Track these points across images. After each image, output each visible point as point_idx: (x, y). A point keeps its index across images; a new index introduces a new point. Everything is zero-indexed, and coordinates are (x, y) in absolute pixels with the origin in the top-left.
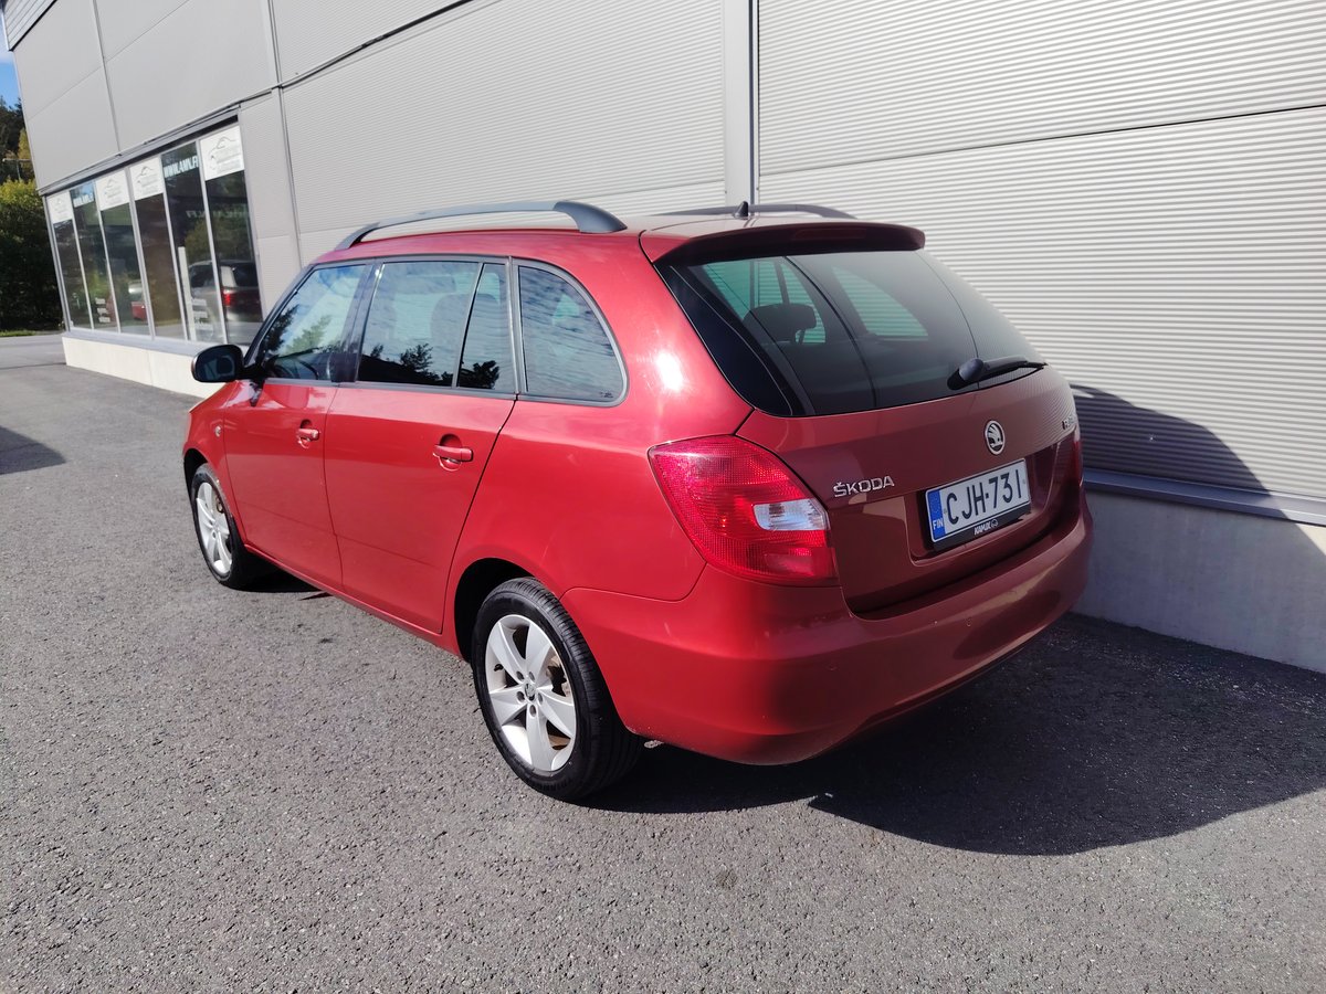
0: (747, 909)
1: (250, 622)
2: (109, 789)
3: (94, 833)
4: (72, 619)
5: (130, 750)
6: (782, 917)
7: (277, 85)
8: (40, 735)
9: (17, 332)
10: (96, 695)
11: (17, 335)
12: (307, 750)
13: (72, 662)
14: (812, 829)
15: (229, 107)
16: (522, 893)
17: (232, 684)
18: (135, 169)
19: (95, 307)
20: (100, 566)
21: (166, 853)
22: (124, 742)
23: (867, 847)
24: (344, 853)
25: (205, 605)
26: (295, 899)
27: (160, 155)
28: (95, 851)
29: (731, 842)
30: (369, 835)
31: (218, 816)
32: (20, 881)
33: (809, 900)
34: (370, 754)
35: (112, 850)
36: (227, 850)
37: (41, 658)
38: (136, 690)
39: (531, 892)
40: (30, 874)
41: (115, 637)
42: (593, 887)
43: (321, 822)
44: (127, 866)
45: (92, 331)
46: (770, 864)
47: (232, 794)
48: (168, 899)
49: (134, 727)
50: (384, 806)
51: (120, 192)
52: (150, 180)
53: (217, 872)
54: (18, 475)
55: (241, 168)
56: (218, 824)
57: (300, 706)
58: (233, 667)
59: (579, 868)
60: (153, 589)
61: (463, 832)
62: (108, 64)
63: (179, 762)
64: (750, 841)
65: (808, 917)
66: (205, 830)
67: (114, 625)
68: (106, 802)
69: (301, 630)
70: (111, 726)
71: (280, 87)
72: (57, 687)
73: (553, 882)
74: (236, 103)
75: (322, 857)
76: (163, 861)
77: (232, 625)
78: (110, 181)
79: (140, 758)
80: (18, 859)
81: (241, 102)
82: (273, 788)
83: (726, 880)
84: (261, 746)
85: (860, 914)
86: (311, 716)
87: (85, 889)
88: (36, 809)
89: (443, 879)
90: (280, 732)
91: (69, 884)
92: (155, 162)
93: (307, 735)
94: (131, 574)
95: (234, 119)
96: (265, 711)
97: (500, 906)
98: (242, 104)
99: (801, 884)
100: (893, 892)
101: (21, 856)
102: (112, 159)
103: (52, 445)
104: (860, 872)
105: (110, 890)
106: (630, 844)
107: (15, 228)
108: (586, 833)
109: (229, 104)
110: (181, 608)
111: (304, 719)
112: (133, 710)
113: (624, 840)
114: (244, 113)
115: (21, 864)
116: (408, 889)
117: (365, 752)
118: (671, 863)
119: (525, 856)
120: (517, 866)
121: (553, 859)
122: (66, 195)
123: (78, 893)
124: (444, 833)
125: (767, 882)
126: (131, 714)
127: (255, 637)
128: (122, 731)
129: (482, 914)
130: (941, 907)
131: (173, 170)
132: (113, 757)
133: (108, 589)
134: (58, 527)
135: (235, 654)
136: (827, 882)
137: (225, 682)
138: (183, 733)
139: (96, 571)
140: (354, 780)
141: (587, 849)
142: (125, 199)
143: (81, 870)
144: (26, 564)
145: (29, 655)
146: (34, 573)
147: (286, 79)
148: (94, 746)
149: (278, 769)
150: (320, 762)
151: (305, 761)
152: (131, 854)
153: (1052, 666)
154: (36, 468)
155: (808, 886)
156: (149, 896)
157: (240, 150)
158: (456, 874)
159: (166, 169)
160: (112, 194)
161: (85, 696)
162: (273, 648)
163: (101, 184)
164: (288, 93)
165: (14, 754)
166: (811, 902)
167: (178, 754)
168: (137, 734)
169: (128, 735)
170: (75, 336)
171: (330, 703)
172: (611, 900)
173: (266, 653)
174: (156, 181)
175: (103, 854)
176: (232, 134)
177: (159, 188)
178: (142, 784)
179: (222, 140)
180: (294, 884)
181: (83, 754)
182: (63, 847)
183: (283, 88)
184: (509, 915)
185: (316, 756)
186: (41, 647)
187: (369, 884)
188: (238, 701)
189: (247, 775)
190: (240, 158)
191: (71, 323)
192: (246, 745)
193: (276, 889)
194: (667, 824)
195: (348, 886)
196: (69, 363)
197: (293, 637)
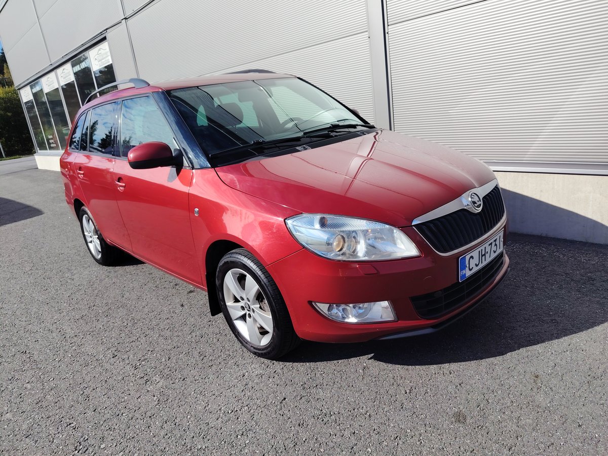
0: (480, 436)
1: (150, 285)
2: (93, 386)
3: (90, 413)
4: (59, 292)
5: (101, 361)
6: (503, 440)
7: (124, 17)
8: (52, 357)
9: (14, 157)
10: (78, 331)
11: (14, 158)
12: (196, 354)
13: (62, 315)
14: (498, 381)
15: (101, 33)
16: (341, 434)
17: (148, 320)
18: (59, 70)
19: (48, 140)
20: (69, 263)
21: (131, 422)
22: (97, 357)
23: (535, 390)
24: (231, 415)
25: (125, 278)
26: (211, 448)
27: (70, 62)
28: (92, 424)
29: (453, 393)
30: (243, 403)
31: (156, 397)
32: (54, 446)
33: (515, 427)
34: (231, 354)
35: (101, 423)
36: (165, 419)
37: (47, 313)
38: (98, 327)
39: (347, 433)
40: (59, 442)
41: (82, 299)
42: (383, 428)
43: (214, 397)
44: (112, 433)
45: (48, 151)
46: (482, 405)
47: (161, 384)
48: (138, 452)
49: (101, 348)
50: (246, 385)
51: (53, 83)
52: (67, 75)
53: (162, 433)
54: (23, 221)
55: (111, 63)
56: (157, 402)
57: (186, 329)
58: (146, 310)
59: (370, 416)
60: (97, 272)
61: (295, 397)
62: (40, 21)
63: (128, 366)
64: (464, 392)
65: (519, 439)
66: (150, 407)
67: (81, 293)
68: (93, 393)
69: (177, 287)
70: (88, 348)
71: (125, 19)
72: (57, 329)
73: (357, 426)
74: (104, 30)
75: (220, 419)
76: (131, 428)
77: (141, 287)
78: (48, 78)
79: (107, 366)
80: (51, 433)
81: (107, 29)
82: (183, 378)
83: (460, 418)
84: (170, 354)
85: (550, 435)
86: (194, 334)
87: (91, 449)
88: (57, 401)
89: (293, 428)
90: (179, 344)
91: (81, 447)
92: (68, 66)
93: (194, 345)
94: (85, 265)
95: (105, 39)
96: (168, 333)
97: (331, 444)
98: (107, 30)
99: (506, 417)
100: (564, 419)
101: (52, 430)
102: (48, 67)
103: (36, 206)
104: (538, 406)
105: (104, 449)
106: (394, 398)
107: (6, 109)
108: (366, 393)
109: (101, 31)
110: (113, 281)
111: (190, 337)
112: (98, 338)
113: (390, 396)
114: (109, 35)
115: (53, 435)
116: (274, 437)
117: (227, 353)
118: (422, 409)
119: (336, 410)
120: (333, 417)
121: (352, 411)
122: (28, 88)
123: (87, 452)
124: (285, 399)
125: (484, 417)
126: (98, 341)
127: (154, 293)
128: (95, 351)
129: (322, 450)
130: (598, 426)
131: (77, 68)
132: (93, 366)
133: (75, 274)
134: (45, 245)
135: (146, 303)
136: (521, 414)
137: (144, 319)
138: (127, 350)
139: (67, 265)
140: (226, 370)
141: (370, 404)
142: (56, 86)
143: (87, 437)
144: (32, 265)
145: (40, 312)
146: (37, 269)
147: (128, 14)
148: (81, 361)
149: (183, 367)
150: (205, 361)
151: (196, 361)
152: (112, 425)
153: (591, 273)
154: (31, 218)
155: (511, 418)
156: (127, 451)
157: (109, 54)
158: (299, 425)
159: (74, 68)
160: (50, 84)
161: (72, 333)
162: (166, 298)
163: (44, 80)
164: (130, 21)
165: (40, 369)
166: (517, 428)
167: (127, 362)
168: (103, 352)
169: (98, 353)
170: (40, 155)
171: (202, 326)
172: (396, 435)
173: (162, 301)
174: (70, 75)
175: (97, 426)
176: (104, 46)
177: (72, 78)
178: (111, 381)
179: (99, 50)
180: (208, 438)
181: (77, 367)
182: (75, 423)
183: (127, 19)
184: (339, 450)
185: (202, 357)
186: (46, 308)
187: (251, 434)
188: (153, 329)
189: (167, 371)
190: (110, 58)
191: (38, 149)
192: (162, 354)
193: (198, 442)
194: (411, 384)
195: (239, 437)
196: (39, 168)
197: (174, 291)
